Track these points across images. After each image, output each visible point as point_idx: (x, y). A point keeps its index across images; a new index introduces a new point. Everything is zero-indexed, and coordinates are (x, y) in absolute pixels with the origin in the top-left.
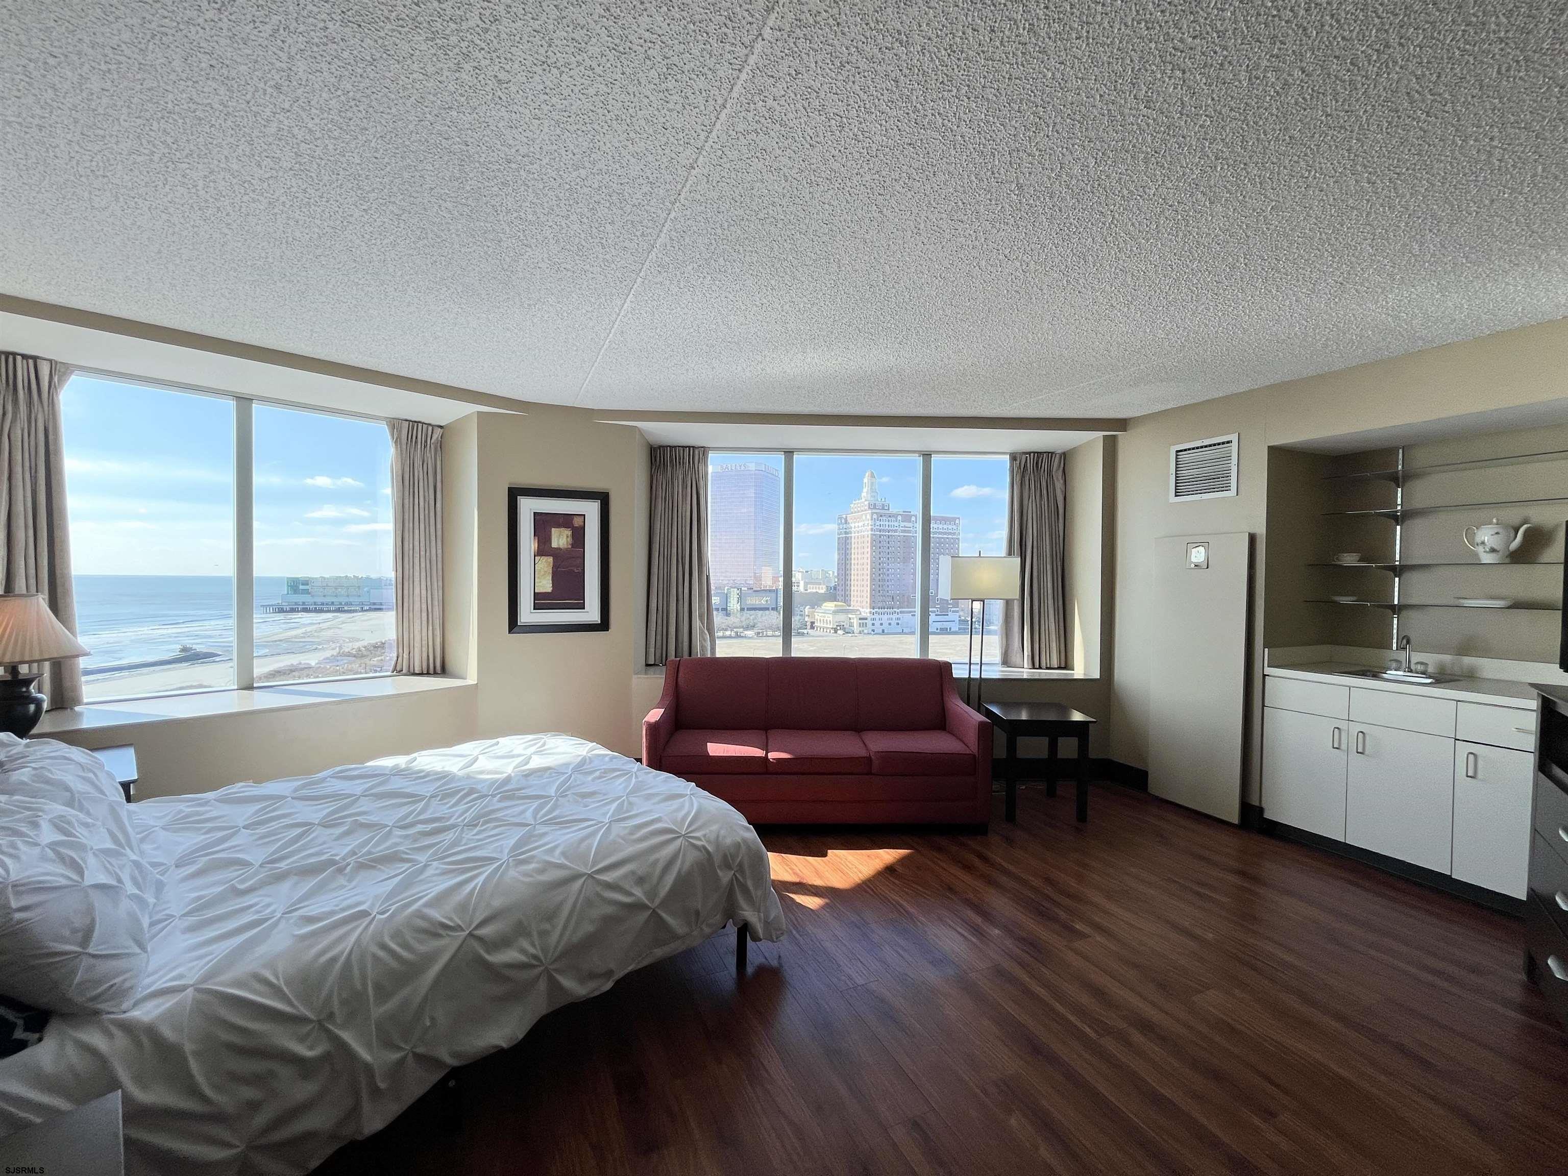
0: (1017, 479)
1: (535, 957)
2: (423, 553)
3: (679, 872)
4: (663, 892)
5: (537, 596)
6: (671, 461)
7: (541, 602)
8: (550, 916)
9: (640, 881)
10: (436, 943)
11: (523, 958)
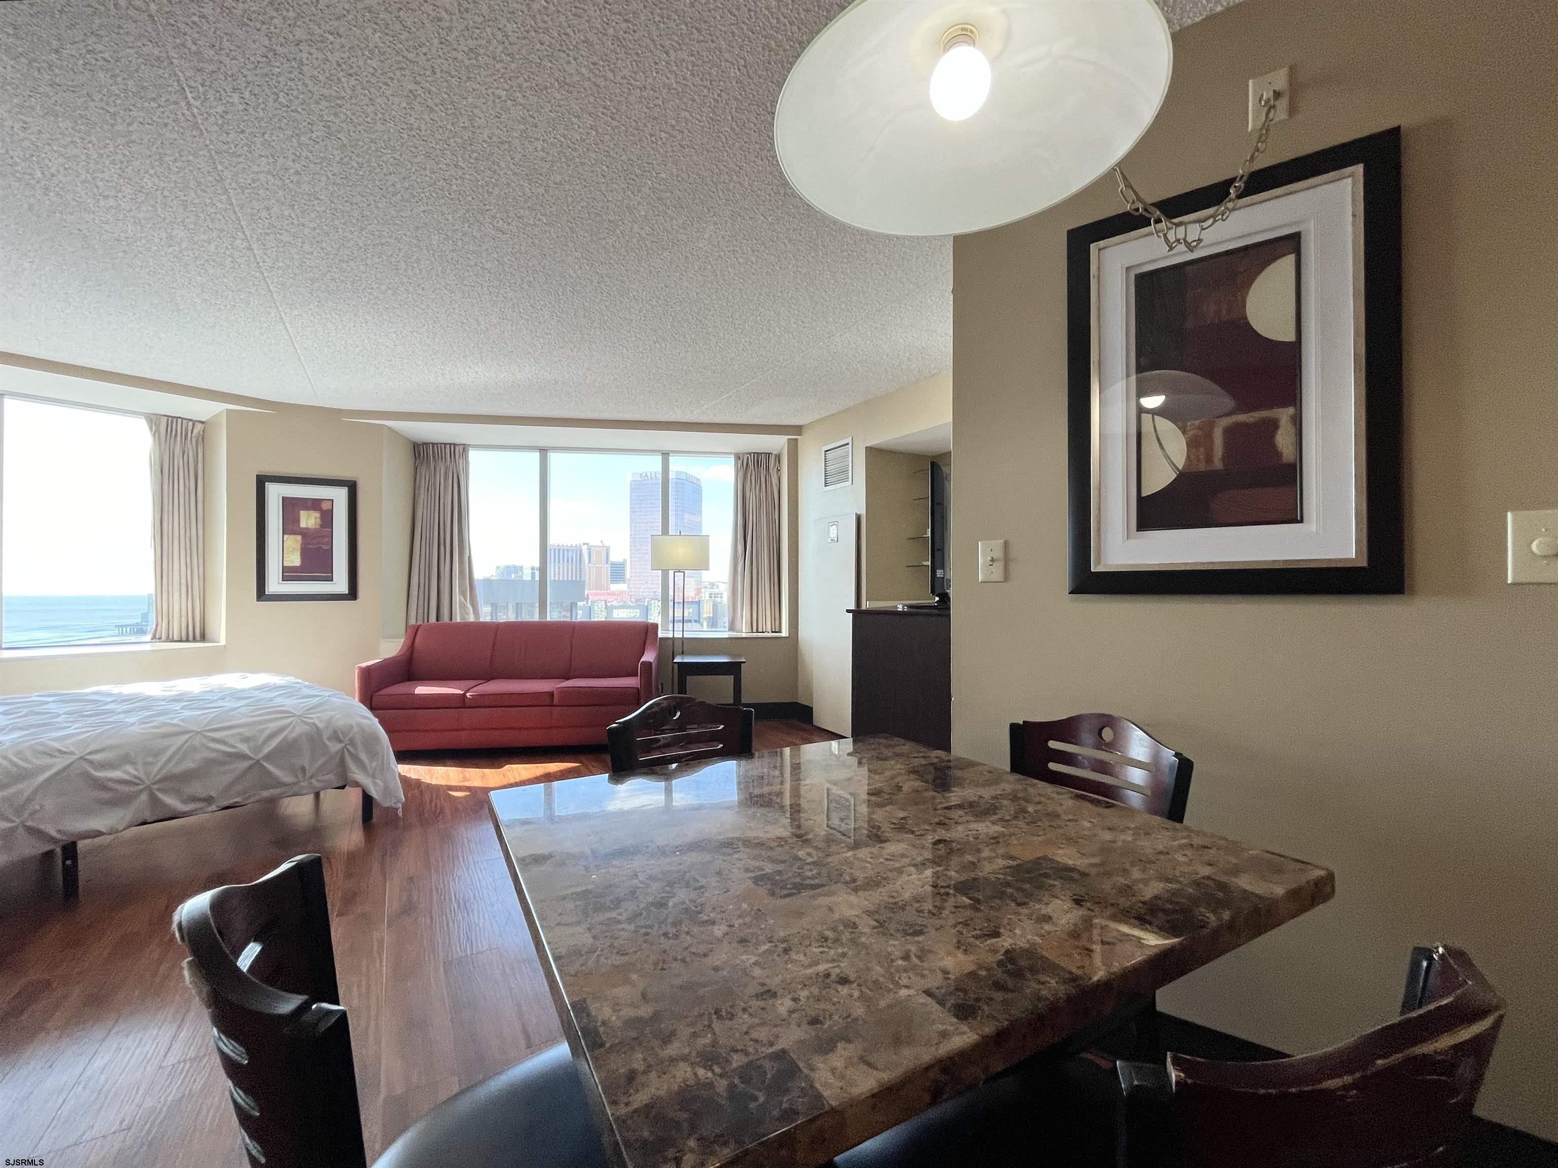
0: (741, 474)
1: (135, 777)
2: (182, 533)
3: (286, 736)
4: (266, 750)
5: (285, 569)
6: (434, 457)
7: (289, 574)
8: (157, 754)
9: (246, 740)
10: (50, 761)
11: (126, 777)
